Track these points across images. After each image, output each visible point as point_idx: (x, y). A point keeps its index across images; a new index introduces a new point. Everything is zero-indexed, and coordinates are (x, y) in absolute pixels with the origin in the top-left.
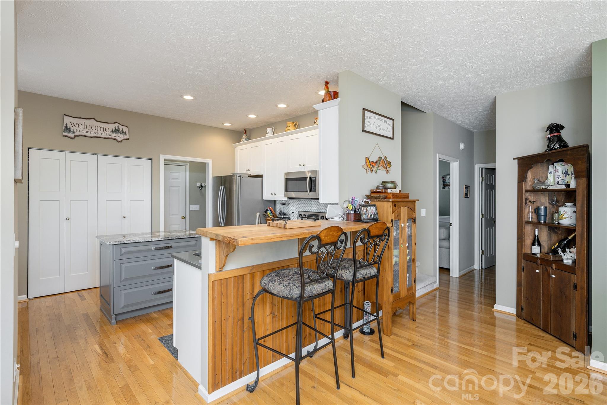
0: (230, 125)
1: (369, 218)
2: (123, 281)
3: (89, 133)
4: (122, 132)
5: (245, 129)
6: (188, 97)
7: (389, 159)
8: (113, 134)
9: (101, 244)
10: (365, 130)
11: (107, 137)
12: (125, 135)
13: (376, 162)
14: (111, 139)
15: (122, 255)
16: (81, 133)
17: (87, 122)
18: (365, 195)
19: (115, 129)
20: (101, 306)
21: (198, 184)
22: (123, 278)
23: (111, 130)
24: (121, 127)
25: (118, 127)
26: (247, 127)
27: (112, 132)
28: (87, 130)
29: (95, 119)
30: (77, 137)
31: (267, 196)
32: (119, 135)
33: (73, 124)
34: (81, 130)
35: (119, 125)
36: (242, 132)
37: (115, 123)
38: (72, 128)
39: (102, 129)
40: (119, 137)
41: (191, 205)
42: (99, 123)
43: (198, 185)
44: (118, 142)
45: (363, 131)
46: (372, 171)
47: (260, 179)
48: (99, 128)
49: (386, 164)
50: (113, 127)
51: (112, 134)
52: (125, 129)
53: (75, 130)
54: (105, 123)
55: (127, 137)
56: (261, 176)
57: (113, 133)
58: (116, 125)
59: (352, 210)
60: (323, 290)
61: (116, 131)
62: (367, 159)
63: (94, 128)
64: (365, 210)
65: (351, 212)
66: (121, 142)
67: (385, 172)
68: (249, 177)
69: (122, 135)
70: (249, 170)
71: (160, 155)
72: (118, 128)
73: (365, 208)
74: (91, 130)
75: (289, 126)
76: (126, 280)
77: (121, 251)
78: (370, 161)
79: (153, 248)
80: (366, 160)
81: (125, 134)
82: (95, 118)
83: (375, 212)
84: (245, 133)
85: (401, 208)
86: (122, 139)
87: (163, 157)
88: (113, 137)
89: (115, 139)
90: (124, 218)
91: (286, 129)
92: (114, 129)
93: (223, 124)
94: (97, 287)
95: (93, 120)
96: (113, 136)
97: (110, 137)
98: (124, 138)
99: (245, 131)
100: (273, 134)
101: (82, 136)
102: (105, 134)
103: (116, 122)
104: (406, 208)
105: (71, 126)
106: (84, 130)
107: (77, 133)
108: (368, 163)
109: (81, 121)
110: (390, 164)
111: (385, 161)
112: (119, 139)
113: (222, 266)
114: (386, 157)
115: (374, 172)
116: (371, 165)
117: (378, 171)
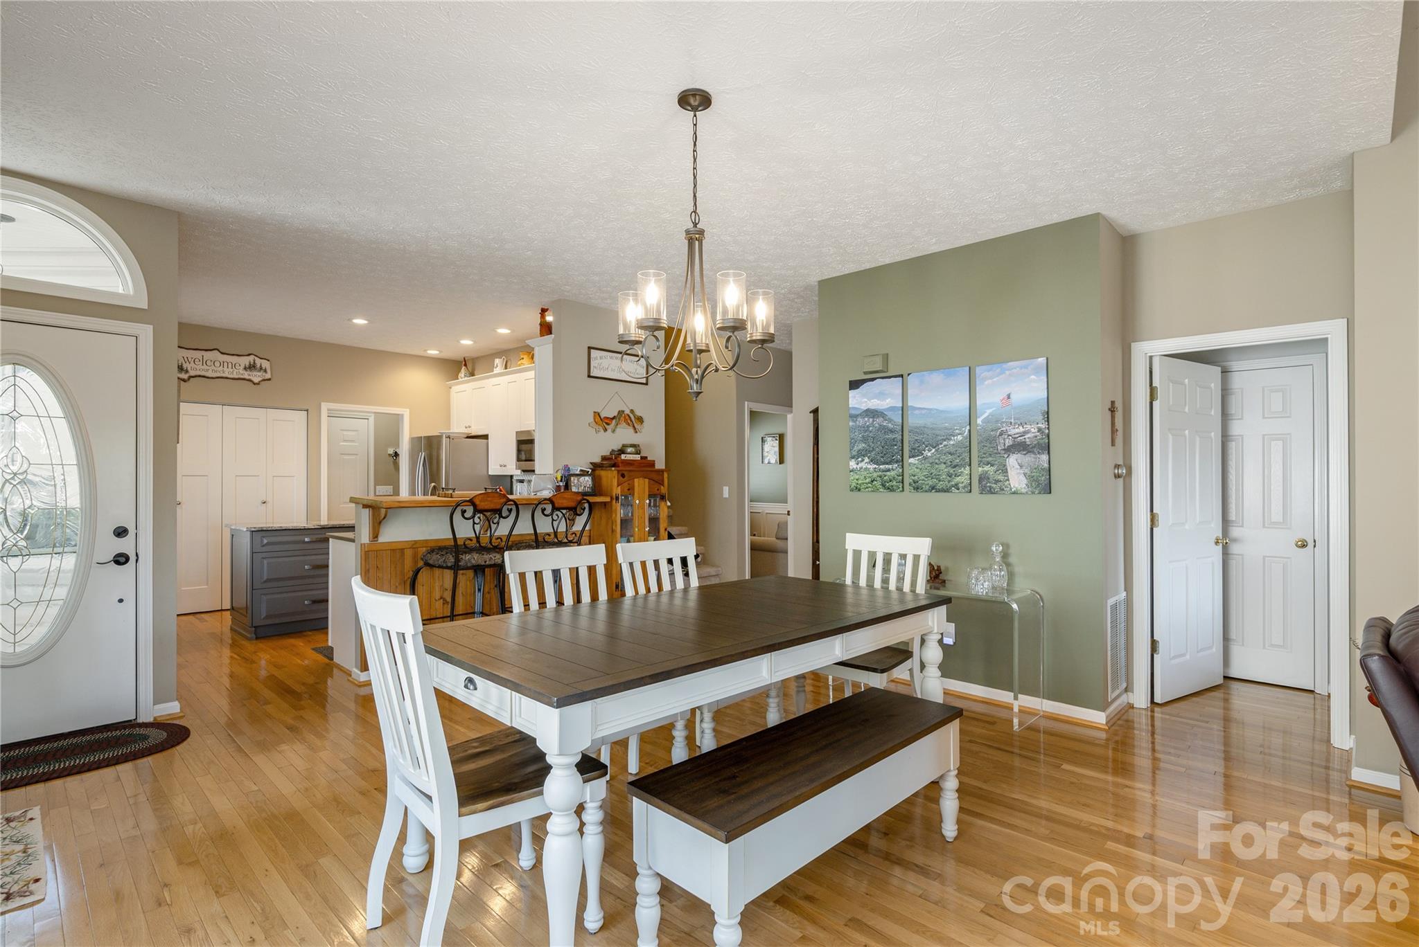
0: (437, 352)
1: (580, 491)
2: (265, 582)
3: (210, 371)
4: (261, 368)
5: (464, 359)
6: (360, 321)
7: (638, 413)
8: (246, 373)
9: (233, 535)
10: (591, 375)
11: (236, 377)
12: (264, 374)
13: (614, 418)
14: (244, 379)
15: (263, 546)
16: (198, 373)
17: (207, 355)
18: (591, 463)
19: (250, 364)
20: (232, 624)
21: (389, 449)
22: (265, 578)
23: (243, 366)
24: (258, 361)
25: (254, 361)
26: (467, 355)
27: (245, 368)
28: (208, 368)
29: (218, 350)
30: (192, 379)
31: (494, 470)
32: (255, 373)
33: (186, 360)
34: (198, 367)
35: (256, 358)
36: (461, 362)
37: (249, 355)
38: (185, 366)
39: (230, 365)
40: (256, 377)
41: (377, 487)
42: (225, 356)
43: (391, 451)
44: (254, 384)
45: (589, 376)
46: (605, 430)
47: (486, 440)
48: (226, 364)
49: (634, 421)
50: (246, 361)
51: (244, 372)
52: (265, 364)
53: (189, 369)
54: (233, 355)
55: (268, 376)
56: (486, 437)
57: (246, 370)
58: (251, 358)
59: (561, 481)
60: (485, 562)
61: (252, 367)
62: (597, 414)
63: (217, 364)
64: (576, 481)
65: (561, 484)
66: (258, 384)
67: (632, 430)
68: (468, 437)
69: (259, 374)
70: (470, 427)
71: (320, 404)
72: (254, 363)
73: (576, 479)
74: (213, 367)
75: (523, 359)
76: (268, 581)
77: (262, 541)
78: (602, 417)
79: (306, 540)
80: (595, 416)
81: (265, 371)
82: (218, 348)
83: (590, 483)
84: (465, 365)
85: (636, 480)
86: (260, 379)
87: (325, 407)
88: (247, 377)
89: (250, 380)
90: (264, 503)
91: (519, 362)
92: (247, 364)
93: (426, 350)
94: (222, 610)
95: (216, 351)
96: (246, 375)
97: (242, 377)
98: (263, 378)
99: (465, 361)
100: (506, 368)
101: (200, 376)
102: (235, 373)
103: (250, 353)
104: (647, 480)
105: (184, 362)
106: (203, 367)
107: (192, 373)
108: (598, 419)
109: (198, 354)
110: (640, 420)
111: (632, 416)
112: (256, 380)
113: (375, 536)
114: (632, 411)
115: (609, 431)
116: (603, 422)
117: (618, 430)
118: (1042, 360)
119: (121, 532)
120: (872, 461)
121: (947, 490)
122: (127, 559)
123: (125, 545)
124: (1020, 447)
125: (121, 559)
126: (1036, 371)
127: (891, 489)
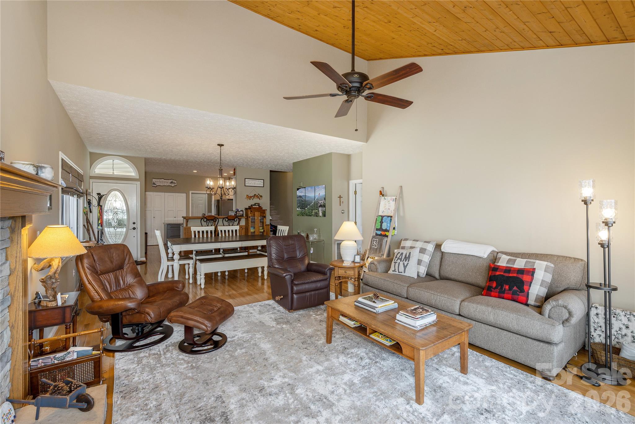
1: (239, 215)
3: (162, 184)
13: (253, 196)
14: (170, 186)
15: (170, 228)
17: (161, 180)
24: (173, 181)
27: (170, 183)
33: (156, 182)
37: (171, 179)
42: (165, 180)
45: (244, 186)
48: (165, 182)
49: (259, 197)
50: (170, 181)
52: (175, 182)
54: (167, 180)
55: (176, 185)
61: (172, 183)
62: (247, 195)
63: (163, 182)
67: (258, 199)
69: (174, 184)
71: (189, 191)
73: (239, 212)
85: (256, 212)
87: (191, 192)
90: (175, 217)
95: (163, 179)
101: (159, 186)
102: (168, 184)
104: (259, 212)
106: (160, 183)
107: (157, 185)
109: (159, 180)
110: (261, 196)
111: (258, 195)
112: (173, 186)
113: (187, 225)
114: (259, 194)
115: (251, 200)
116: (249, 197)
117: (254, 199)
118: (324, 186)
119: (134, 223)
120: (300, 209)
121: (311, 216)
122: (135, 229)
123: (135, 226)
124: (321, 206)
125: (134, 229)
126: (323, 188)
127: (303, 215)
